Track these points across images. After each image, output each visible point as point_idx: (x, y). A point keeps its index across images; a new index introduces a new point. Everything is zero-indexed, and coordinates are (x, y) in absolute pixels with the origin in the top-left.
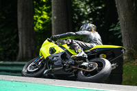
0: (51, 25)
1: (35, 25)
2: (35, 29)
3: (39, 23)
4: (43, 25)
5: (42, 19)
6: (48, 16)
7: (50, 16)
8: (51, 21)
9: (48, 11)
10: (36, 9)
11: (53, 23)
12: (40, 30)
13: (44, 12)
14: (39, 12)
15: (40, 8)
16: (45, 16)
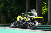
0: (48, 12)
1: (42, 12)
2: (42, 14)
3: (44, 12)
4: (45, 12)
5: (45, 10)
6: (47, 9)
7: (48, 9)
8: (48, 11)
9: (47, 8)
10: (43, 7)
11: (49, 12)
12: (44, 14)
13: (46, 8)
14: (44, 8)
15: (44, 6)
16: (46, 9)
